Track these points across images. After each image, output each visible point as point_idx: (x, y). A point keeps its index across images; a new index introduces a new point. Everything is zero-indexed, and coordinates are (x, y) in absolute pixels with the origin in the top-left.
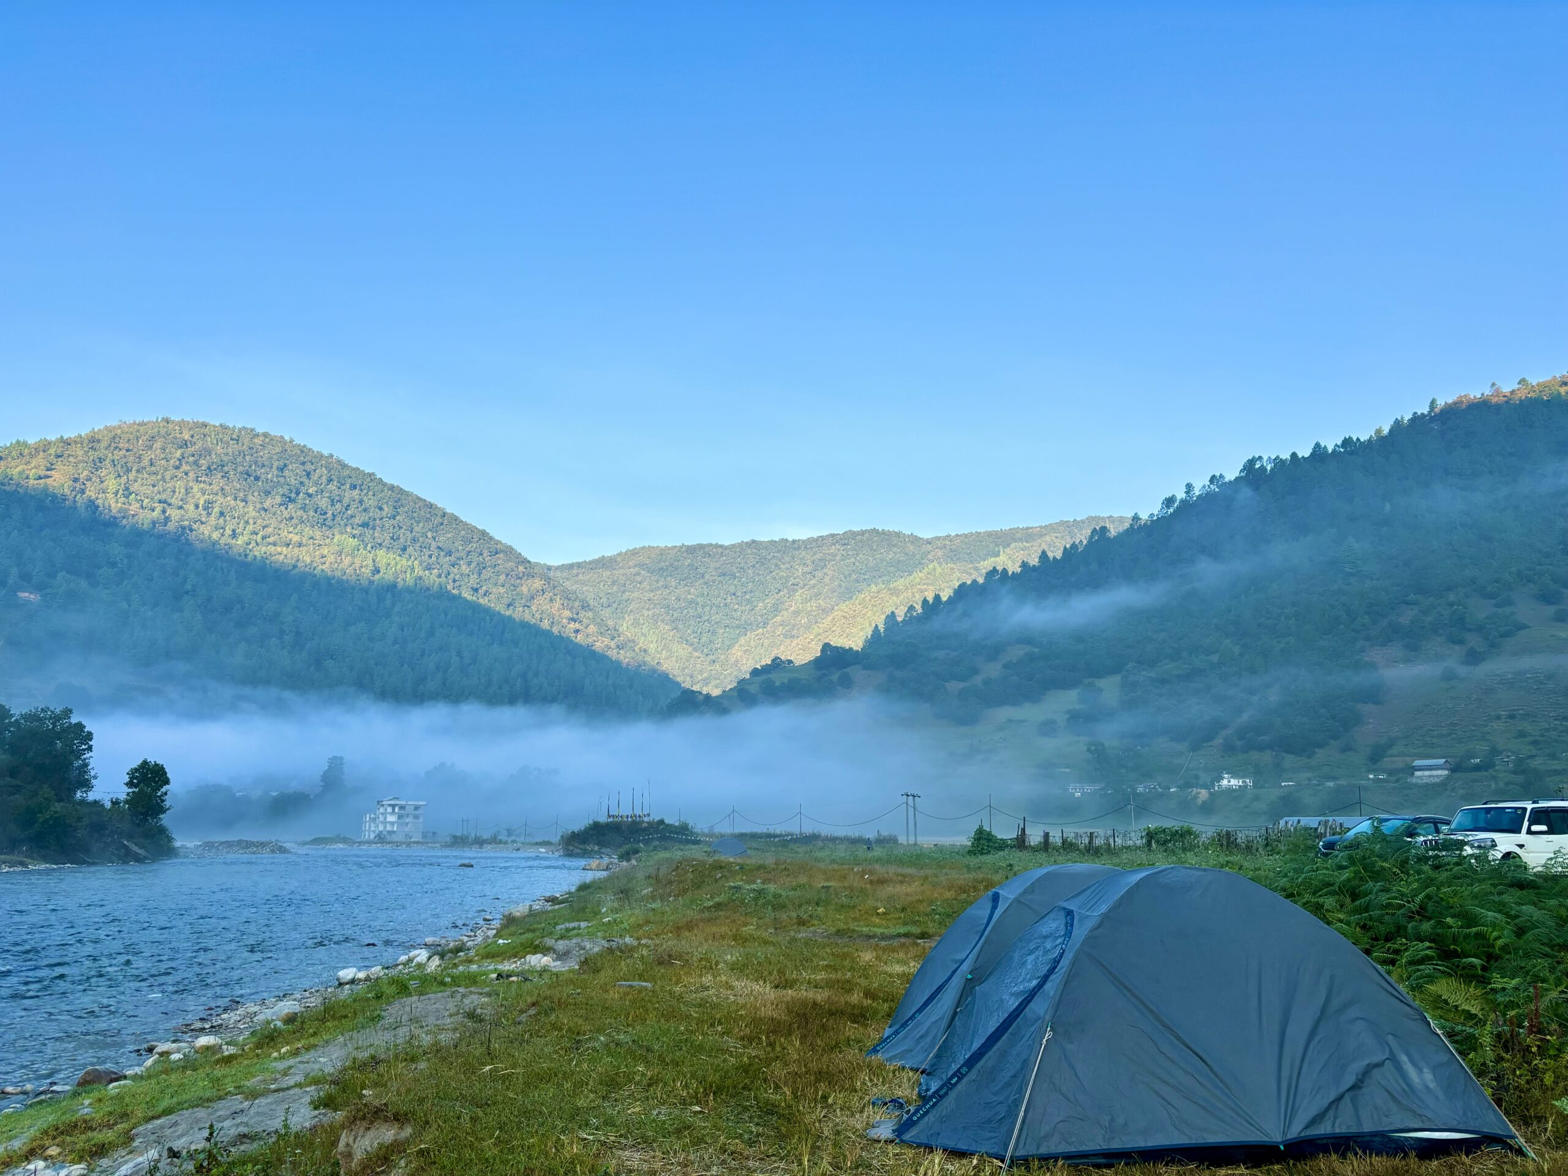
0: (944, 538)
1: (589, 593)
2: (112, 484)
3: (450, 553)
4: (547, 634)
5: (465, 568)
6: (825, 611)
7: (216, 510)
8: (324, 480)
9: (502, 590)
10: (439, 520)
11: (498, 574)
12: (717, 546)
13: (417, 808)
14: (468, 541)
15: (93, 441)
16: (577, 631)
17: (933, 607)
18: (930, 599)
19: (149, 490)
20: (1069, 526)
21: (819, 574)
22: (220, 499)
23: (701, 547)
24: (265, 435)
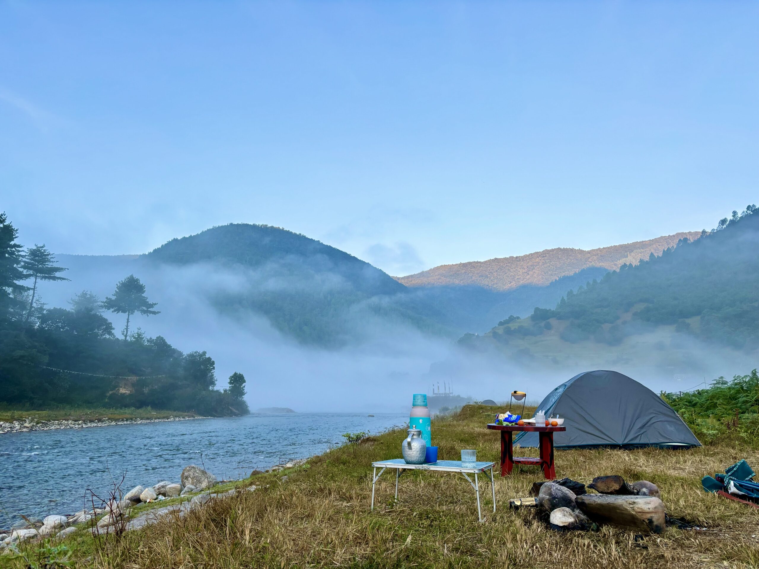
12: (478, 262)
17: (593, 286)
18: (591, 282)
20: (665, 239)
21: (531, 273)
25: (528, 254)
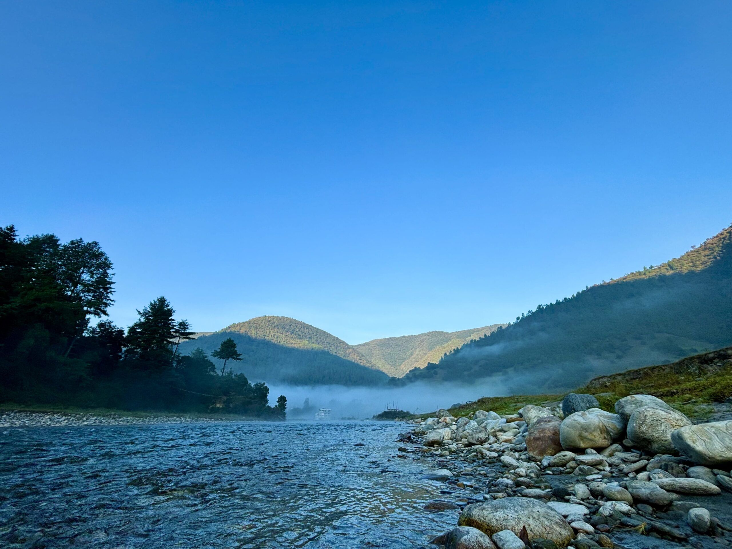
0: (455, 332)
1: (363, 352)
2: (253, 332)
3: (329, 344)
4: (354, 363)
5: (333, 347)
6: (426, 354)
7: (276, 336)
8: (300, 327)
9: (342, 352)
10: (326, 335)
11: (341, 348)
12: (394, 338)
13: (329, 411)
14: (333, 340)
15: (250, 322)
16: (361, 362)
17: (457, 351)
18: (456, 349)
19: (261, 333)
20: (490, 327)
21: (422, 344)
22: (277, 334)
23: (391, 338)
24: (287, 318)
25: (420, 334)
